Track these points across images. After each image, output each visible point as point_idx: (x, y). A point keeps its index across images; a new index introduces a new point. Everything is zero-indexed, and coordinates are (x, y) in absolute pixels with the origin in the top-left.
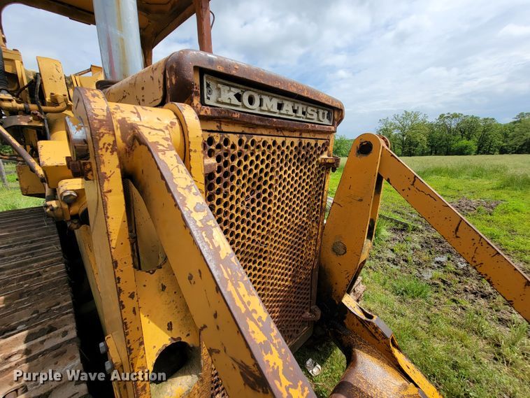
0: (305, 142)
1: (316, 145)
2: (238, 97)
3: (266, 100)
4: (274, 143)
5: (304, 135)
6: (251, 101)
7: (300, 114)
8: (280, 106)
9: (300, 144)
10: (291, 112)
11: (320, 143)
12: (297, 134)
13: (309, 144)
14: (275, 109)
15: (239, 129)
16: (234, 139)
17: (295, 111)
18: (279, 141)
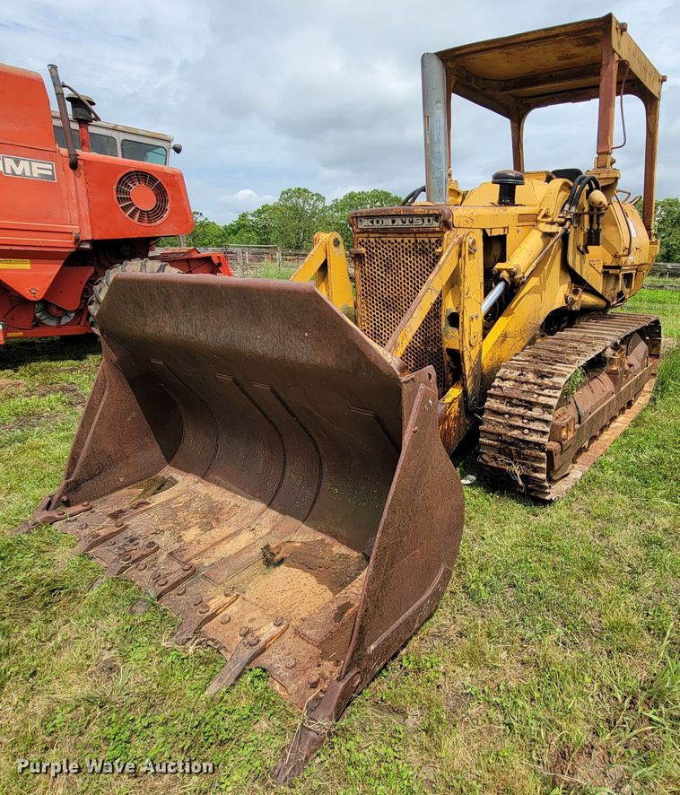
0: (420, 240)
1: (430, 241)
2: (372, 222)
3: (385, 220)
4: (396, 241)
5: (417, 235)
6: (378, 222)
7: (407, 223)
8: (393, 222)
9: (416, 241)
10: (401, 223)
11: (433, 240)
12: (413, 235)
13: (423, 241)
14: (390, 223)
15: (378, 235)
16: (372, 240)
17: (404, 223)
18: (399, 240)
